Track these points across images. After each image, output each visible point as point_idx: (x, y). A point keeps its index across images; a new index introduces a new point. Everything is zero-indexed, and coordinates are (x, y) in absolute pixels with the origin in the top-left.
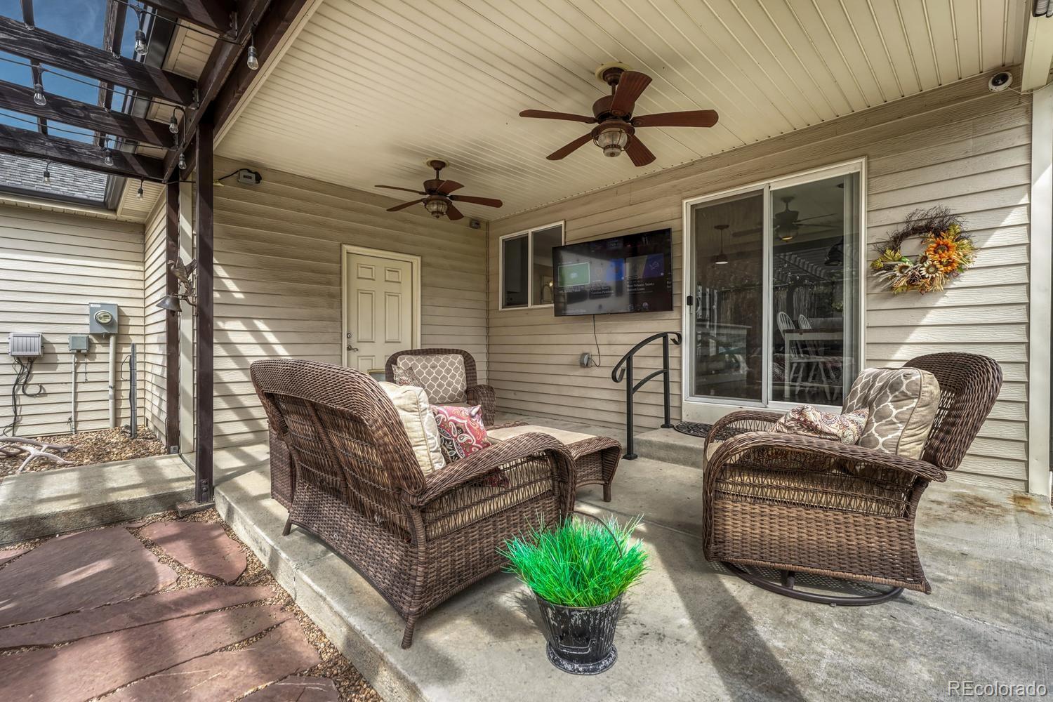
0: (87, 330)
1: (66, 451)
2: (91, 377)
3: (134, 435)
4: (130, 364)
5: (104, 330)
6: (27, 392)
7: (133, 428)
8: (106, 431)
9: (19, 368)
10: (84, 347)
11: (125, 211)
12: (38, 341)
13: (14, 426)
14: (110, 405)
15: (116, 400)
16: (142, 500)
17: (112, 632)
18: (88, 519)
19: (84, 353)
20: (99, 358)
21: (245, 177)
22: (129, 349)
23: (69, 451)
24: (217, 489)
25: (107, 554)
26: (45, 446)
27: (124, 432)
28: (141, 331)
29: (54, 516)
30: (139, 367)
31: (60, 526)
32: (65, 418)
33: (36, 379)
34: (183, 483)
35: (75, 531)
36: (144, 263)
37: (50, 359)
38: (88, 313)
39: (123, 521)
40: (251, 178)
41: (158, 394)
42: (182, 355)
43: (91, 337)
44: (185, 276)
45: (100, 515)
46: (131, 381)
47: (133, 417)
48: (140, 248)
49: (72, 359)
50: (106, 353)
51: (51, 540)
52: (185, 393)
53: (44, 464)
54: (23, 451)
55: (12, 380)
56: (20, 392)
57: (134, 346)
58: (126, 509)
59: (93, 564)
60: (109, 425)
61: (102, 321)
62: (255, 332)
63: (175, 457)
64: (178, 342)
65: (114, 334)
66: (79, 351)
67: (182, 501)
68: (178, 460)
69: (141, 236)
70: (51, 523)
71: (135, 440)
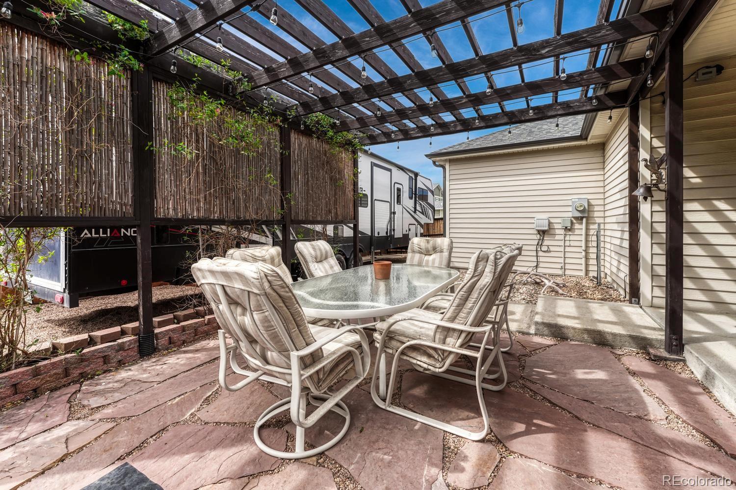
0: (570, 215)
1: (562, 285)
2: (572, 243)
3: (599, 283)
4: (597, 237)
5: (579, 215)
6: (542, 250)
7: (598, 278)
8: (580, 277)
9: (538, 236)
10: (569, 225)
11: (594, 137)
12: (547, 221)
13: (537, 267)
14: (583, 261)
15: (587, 259)
16: (620, 335)
17: (622, 436)
18: (586, 336)
19: (568, 229)
20: (577, 232)
21: (703, 74)
22: (596, 226)
23: (564, 286)
24: (687, 347)
25: (602, 367)
26: (552, 281)
27: (591, 280)
28: (602, 214)
29: (568, 327)
30: (602, 238)
31: (570, 335)
32: (559, 266)
33: (546, 243)
34: (652, 332)
35: (578, 341)
36: (604, 169)
37: (552, 232)
38: (571, 204)
39: (607, 345)
40: (711, 72)
41: (617, 258)
42: (641, 230)
43: (572, 219)
44: (656, 168)
45: (593, 336)
46: (597, 247)
47: (599, 271)
48: (600, 159)
49: (562, 232)
50: (580, 228)
51: (565, 342)
52: (644, 260)
53: (552, 291)
54: (542, 282)
55: (536, 242)
56: (539, 249)
57: (599, 224)
58: (609, 338)
59: (594, 371)
60: (582, 274)
61: (579, 209)
62: (715, 211)
63: (636, 307)
64: (638, 220)
65: (585, 217)
66: (566, 228)
67: (652, 346)
68: (640, 310)
69: (602, 151)
70: (565, 331)
71: (600, 287)
